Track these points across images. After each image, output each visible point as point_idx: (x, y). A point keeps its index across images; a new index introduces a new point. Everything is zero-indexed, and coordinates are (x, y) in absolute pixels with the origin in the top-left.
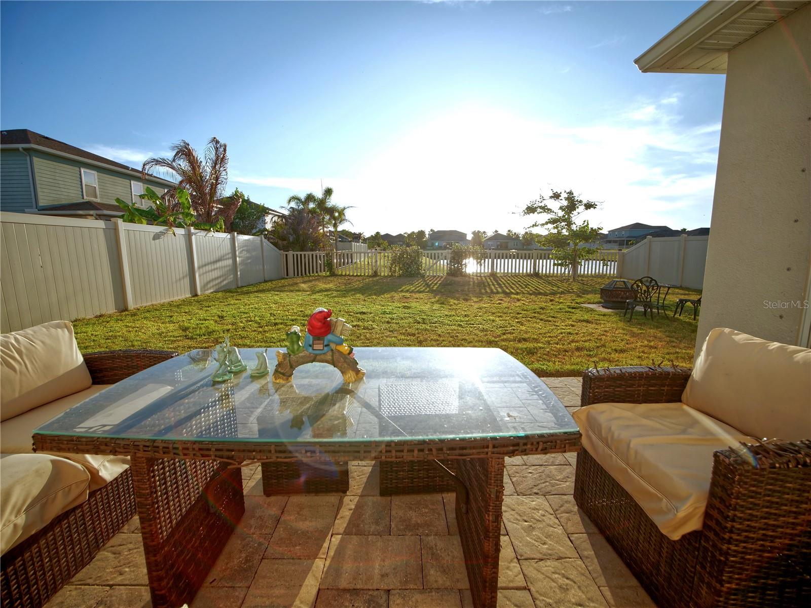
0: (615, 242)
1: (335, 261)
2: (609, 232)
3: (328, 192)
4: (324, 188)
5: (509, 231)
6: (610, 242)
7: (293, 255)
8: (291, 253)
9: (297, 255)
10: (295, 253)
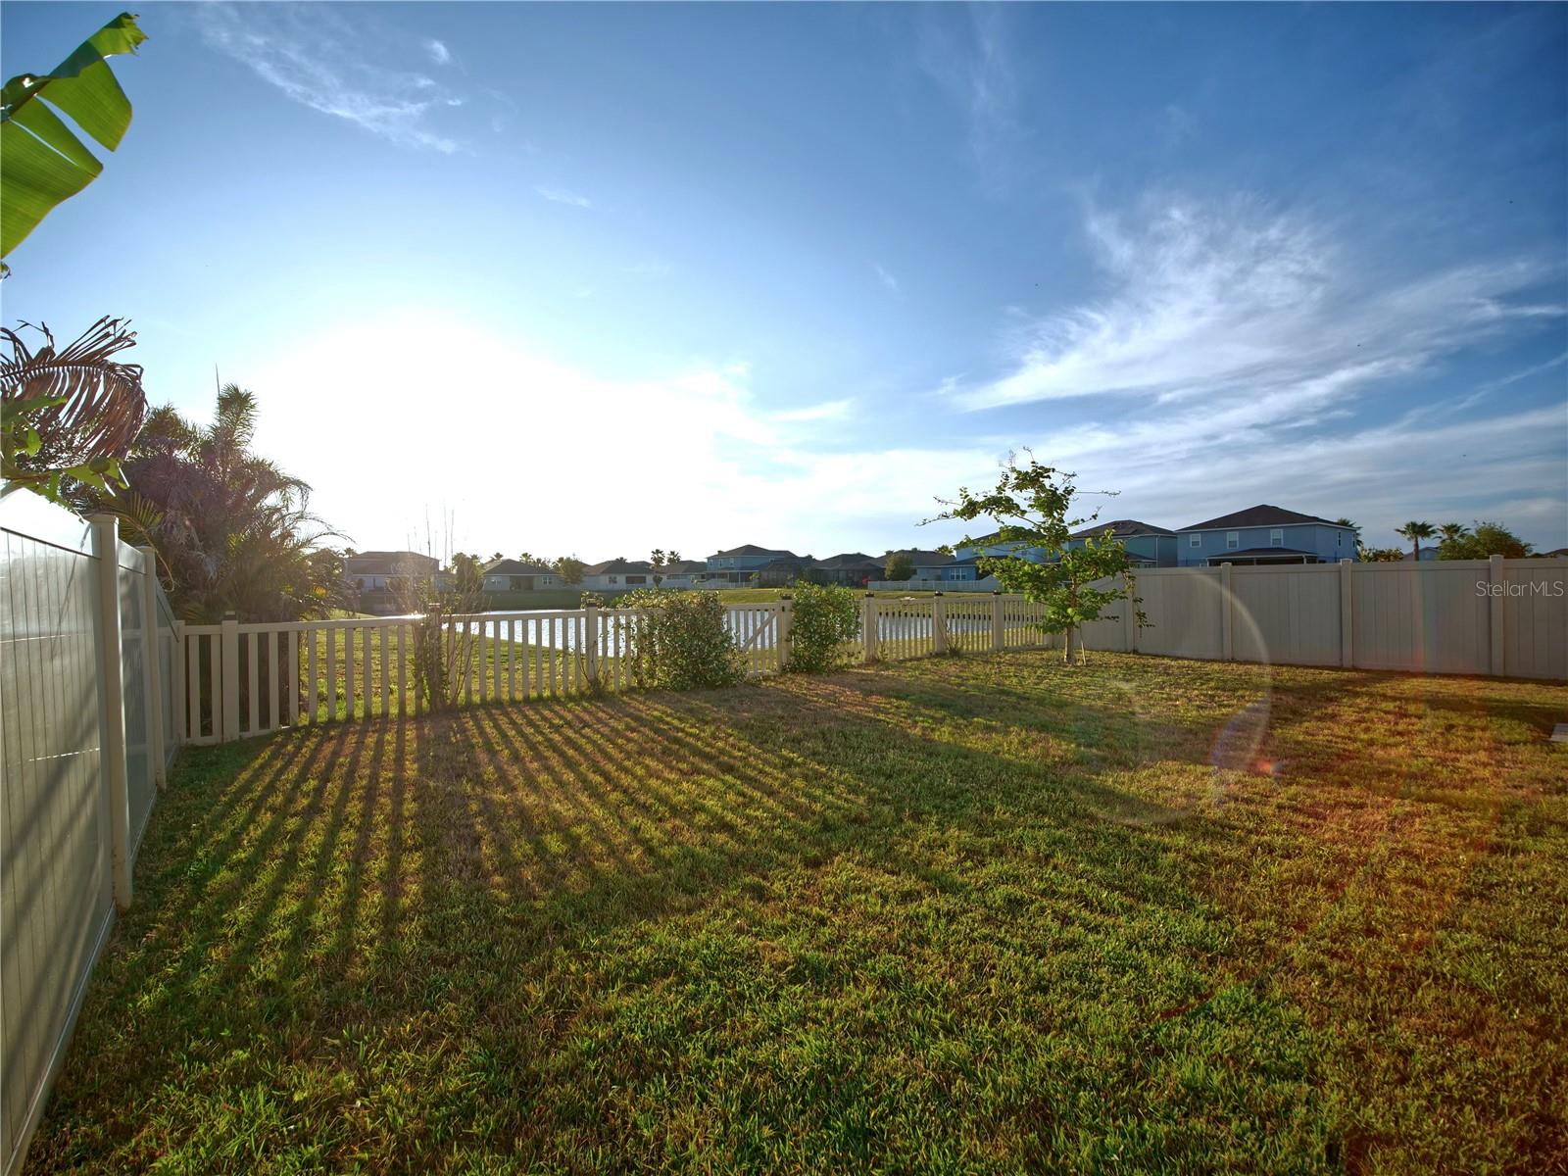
2: (709, 558)
5: (525, 555)
6: (713, 576)
7: (243, 640)
8: (231, 629)
9: (263, 638)
10: (253, 630)
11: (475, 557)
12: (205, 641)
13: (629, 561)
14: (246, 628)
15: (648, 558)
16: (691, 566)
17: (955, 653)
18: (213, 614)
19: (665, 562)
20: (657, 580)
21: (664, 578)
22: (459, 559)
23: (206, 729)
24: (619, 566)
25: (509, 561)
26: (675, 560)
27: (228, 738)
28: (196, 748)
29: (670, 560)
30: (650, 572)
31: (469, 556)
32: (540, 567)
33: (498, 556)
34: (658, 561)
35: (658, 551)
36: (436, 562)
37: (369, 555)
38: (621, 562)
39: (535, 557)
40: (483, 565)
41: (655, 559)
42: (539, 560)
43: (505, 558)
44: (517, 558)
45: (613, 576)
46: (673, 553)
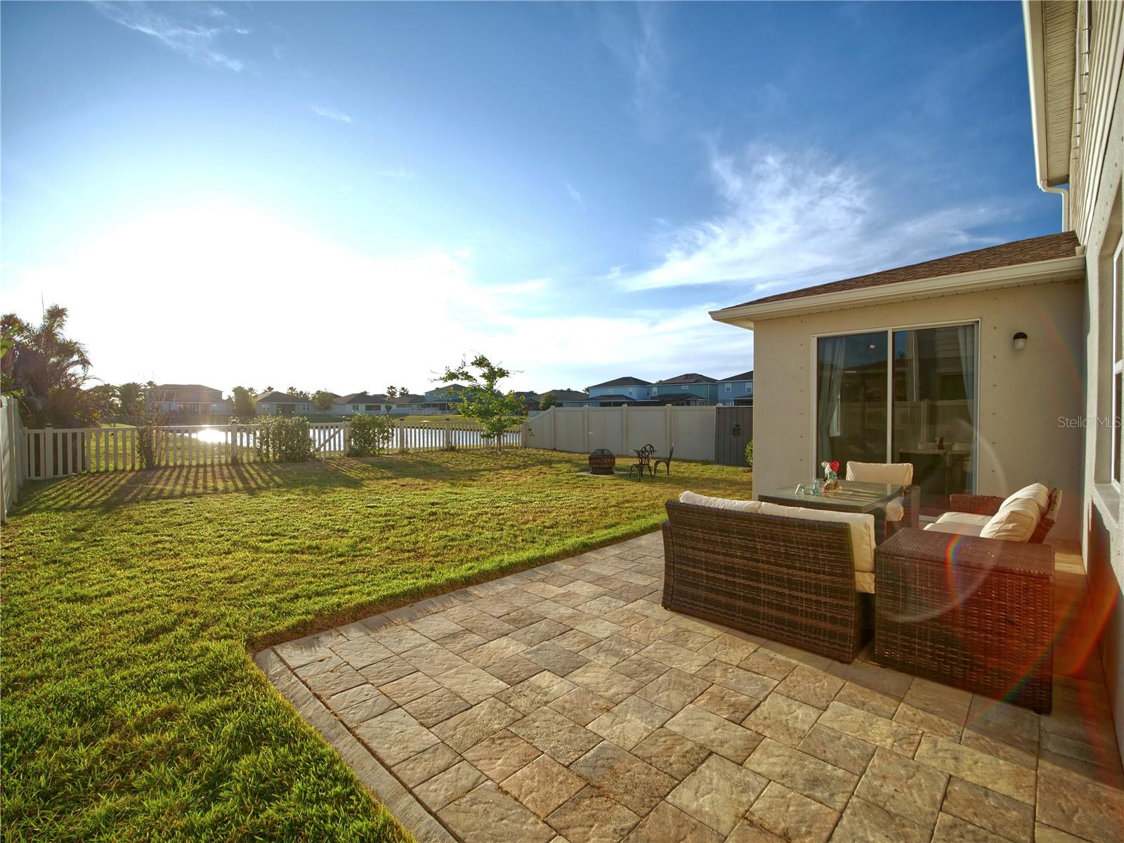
0: (435, 405)
1: (93, 444)
2: (426, 393)
3: (56, 314)
4: (48, 306)
5: (291, 388)
6: (429, 405)
7: (55, 436)
8: (49, 432)
9: (65, 436)
10: (60, 432)
11: (251, 389)
12: (37, 436)
13: (371, 394)
14: (56, 431)
15: (384, 392)
16: (416, 398)
17: (452, 449)
18: (40, 424)
19: (398, 395)
20: (389, 408)
21: (394, 407)
22: (239, 391)
23: (38, 474)
24: (362, 398)
25: (277, 393)
26: (404, 394)
27: (47, 478)
28: (33, 481)
29: (401, 394)
30: (383, 402)
31: (246, 388)
32: (302, 398)
33: (270, 389)
34: (393, 394)
35: (392, 387)
36: (220, 393)
37: (166, 386)
38: (364, 395)
39: (298, 391)
40: (256, 396)
41: (389, 393)
42: (301, 392)
43: (274, 390)
44: (285, 391)
45: (356, 405)
46: (403, 389)
